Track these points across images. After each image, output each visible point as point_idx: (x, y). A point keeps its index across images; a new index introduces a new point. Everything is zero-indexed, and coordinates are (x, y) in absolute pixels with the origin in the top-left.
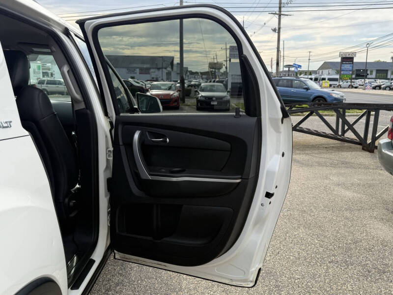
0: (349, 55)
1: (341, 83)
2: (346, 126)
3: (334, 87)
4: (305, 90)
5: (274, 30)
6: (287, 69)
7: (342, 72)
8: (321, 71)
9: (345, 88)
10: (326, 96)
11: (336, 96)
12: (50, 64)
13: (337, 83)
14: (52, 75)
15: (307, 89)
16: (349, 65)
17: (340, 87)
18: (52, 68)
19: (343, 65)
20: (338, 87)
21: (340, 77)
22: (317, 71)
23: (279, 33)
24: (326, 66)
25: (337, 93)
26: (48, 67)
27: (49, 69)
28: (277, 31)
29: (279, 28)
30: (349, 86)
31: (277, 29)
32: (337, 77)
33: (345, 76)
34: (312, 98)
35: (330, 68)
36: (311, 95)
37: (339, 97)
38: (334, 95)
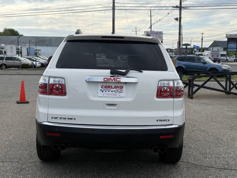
0: (233, 36)
1: (228, 58)
2: (231, 85)
3: (223, 61)
4: (203, 64)
5: (177, 19)
6: (185, 47)
7: (229, 50)
8: (211, 48)
9: (231, 62)
10: (218, 68)
11: (225, 68)
12: (4, 45)
13: (225, 58)
14: (5, 52)
15: (205, 63)
16: (233, 44)
17: (227, 61)
18: (5, 48)
19: (229, 44)
20: (225, 61)
21: (227, 53)
22: (208, 48)
23: (180, 21)
24: (216, 44)
25: (225, 66)
26: (2, 47)
27: (3, 48)
28: (179, 20)
29: (180, 18)
30: (235, 60)
31: (179, 18)
32: (225, 53)
33: (231, 53)
34: (208, 69)
35: (219, 46)
36: (208, 67)
37: (227, 68)
38: (223, 67)
